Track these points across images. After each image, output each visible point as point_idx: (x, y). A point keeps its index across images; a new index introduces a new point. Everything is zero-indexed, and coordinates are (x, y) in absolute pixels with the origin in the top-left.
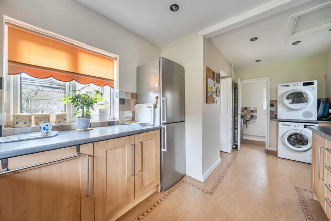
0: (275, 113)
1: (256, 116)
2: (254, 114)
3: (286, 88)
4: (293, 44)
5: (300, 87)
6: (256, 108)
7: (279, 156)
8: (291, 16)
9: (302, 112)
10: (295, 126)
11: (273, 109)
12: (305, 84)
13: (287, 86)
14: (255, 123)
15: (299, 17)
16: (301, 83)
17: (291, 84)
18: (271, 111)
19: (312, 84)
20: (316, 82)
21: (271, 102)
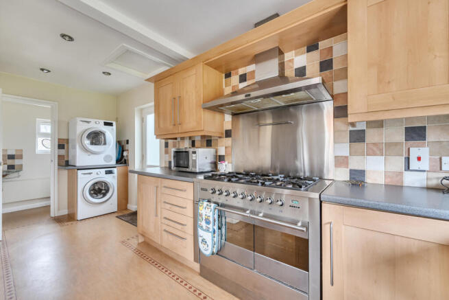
0: (66, 159)
1: (22, 165)
2: (16, 162)
3: (86, 124)
4: (104, 73)
5: (100, 127)
6: (22, 150)
7: (79, 219)
8: (124, 45)
9: (103, 156)
10: (97, 174)
11: (63, 152)
12: (106, 124)
13: (88, 122)
14: (20, 178)
15: (128, 50)
16: (102, 122)
17: (93, 121)
18: (59, 156)
19: (111, 124)
20: (114, 123)
21: (59, 142)
